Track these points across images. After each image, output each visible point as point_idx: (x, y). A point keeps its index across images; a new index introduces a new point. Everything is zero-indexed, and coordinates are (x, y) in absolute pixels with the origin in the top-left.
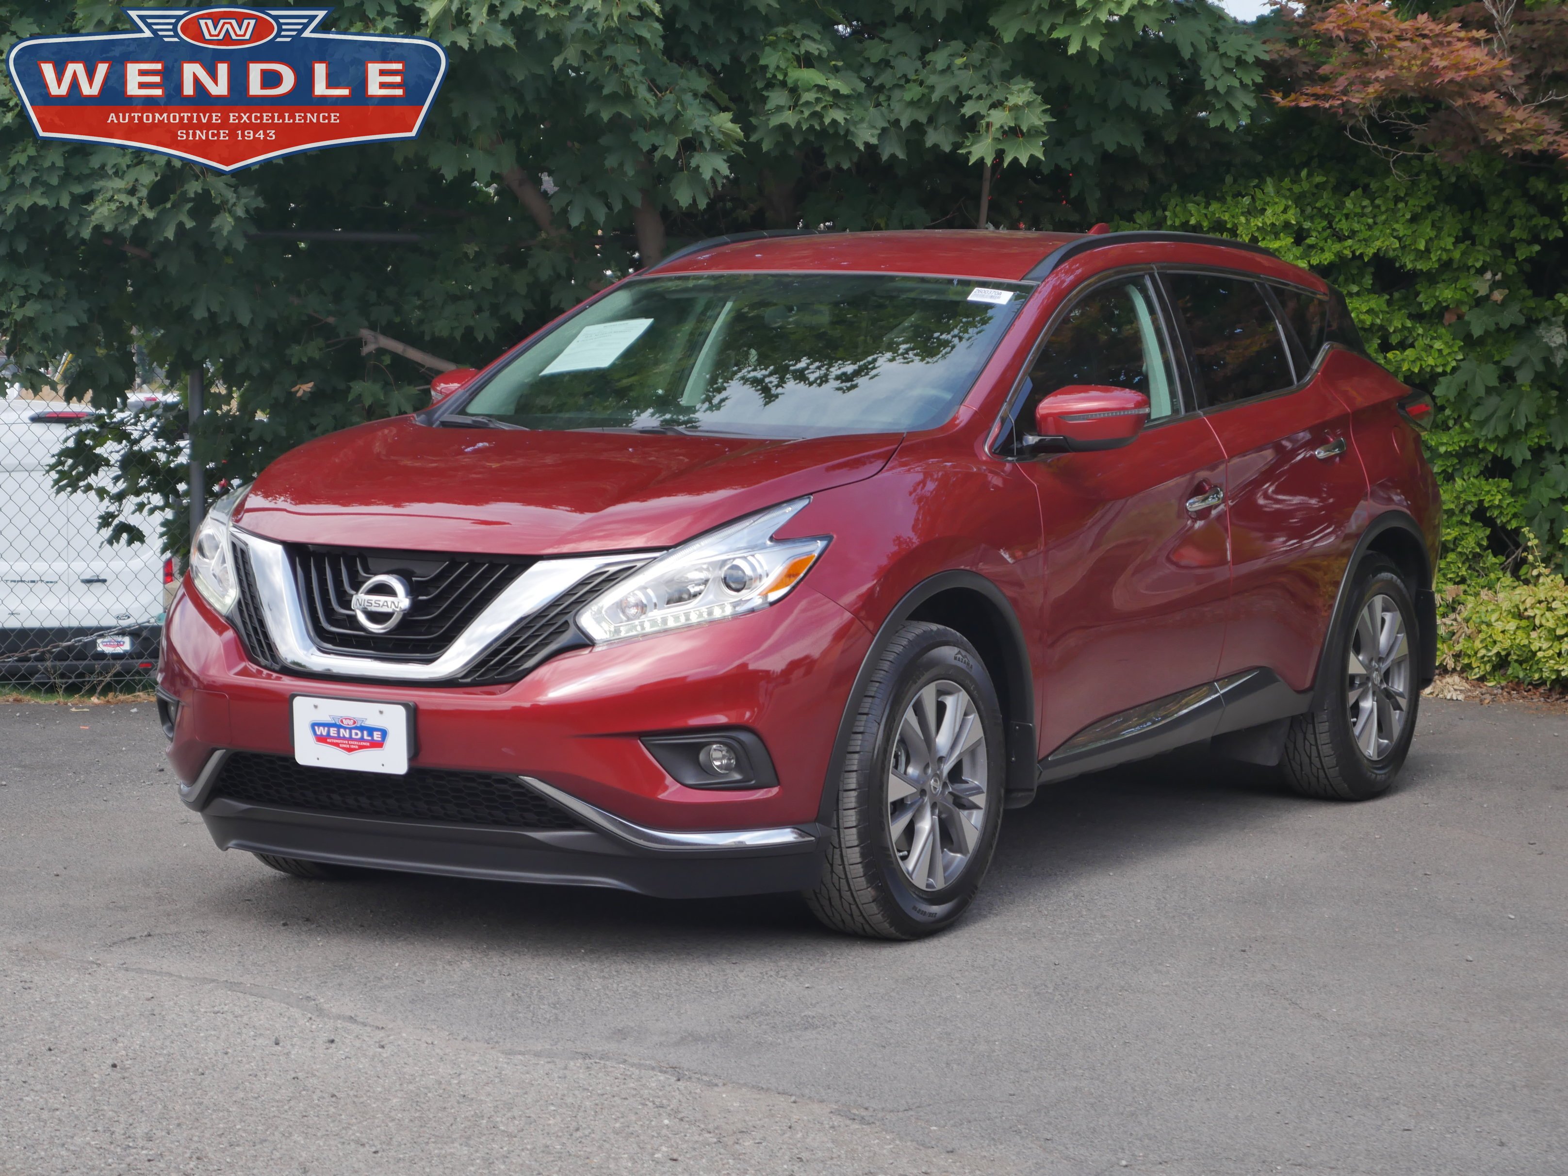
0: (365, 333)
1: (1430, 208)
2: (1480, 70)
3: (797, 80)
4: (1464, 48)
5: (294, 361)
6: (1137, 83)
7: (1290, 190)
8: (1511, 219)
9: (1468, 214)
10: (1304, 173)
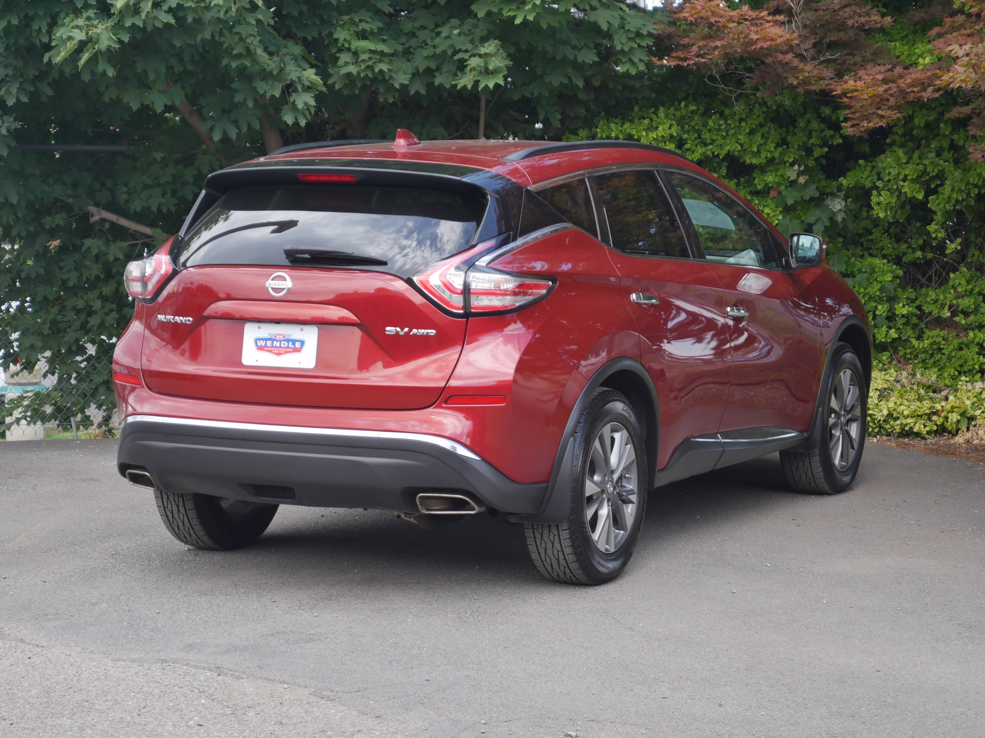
0: (92, 209)
1: (761, 125)
2: (779, 40)
3: (358, 47)
4: (769, 27)
5: (47, 227)
6: (575, 47)
7: (674, 115)
8: (810, 132)
9: (784, 129)
10: (683, 104)
